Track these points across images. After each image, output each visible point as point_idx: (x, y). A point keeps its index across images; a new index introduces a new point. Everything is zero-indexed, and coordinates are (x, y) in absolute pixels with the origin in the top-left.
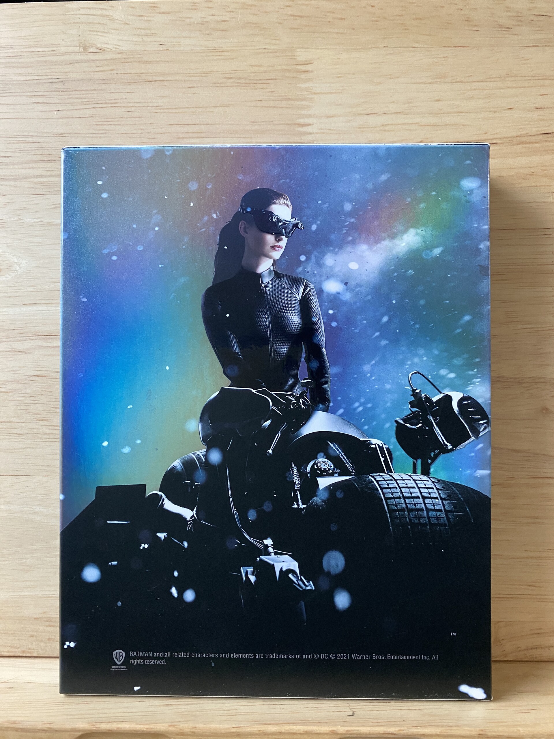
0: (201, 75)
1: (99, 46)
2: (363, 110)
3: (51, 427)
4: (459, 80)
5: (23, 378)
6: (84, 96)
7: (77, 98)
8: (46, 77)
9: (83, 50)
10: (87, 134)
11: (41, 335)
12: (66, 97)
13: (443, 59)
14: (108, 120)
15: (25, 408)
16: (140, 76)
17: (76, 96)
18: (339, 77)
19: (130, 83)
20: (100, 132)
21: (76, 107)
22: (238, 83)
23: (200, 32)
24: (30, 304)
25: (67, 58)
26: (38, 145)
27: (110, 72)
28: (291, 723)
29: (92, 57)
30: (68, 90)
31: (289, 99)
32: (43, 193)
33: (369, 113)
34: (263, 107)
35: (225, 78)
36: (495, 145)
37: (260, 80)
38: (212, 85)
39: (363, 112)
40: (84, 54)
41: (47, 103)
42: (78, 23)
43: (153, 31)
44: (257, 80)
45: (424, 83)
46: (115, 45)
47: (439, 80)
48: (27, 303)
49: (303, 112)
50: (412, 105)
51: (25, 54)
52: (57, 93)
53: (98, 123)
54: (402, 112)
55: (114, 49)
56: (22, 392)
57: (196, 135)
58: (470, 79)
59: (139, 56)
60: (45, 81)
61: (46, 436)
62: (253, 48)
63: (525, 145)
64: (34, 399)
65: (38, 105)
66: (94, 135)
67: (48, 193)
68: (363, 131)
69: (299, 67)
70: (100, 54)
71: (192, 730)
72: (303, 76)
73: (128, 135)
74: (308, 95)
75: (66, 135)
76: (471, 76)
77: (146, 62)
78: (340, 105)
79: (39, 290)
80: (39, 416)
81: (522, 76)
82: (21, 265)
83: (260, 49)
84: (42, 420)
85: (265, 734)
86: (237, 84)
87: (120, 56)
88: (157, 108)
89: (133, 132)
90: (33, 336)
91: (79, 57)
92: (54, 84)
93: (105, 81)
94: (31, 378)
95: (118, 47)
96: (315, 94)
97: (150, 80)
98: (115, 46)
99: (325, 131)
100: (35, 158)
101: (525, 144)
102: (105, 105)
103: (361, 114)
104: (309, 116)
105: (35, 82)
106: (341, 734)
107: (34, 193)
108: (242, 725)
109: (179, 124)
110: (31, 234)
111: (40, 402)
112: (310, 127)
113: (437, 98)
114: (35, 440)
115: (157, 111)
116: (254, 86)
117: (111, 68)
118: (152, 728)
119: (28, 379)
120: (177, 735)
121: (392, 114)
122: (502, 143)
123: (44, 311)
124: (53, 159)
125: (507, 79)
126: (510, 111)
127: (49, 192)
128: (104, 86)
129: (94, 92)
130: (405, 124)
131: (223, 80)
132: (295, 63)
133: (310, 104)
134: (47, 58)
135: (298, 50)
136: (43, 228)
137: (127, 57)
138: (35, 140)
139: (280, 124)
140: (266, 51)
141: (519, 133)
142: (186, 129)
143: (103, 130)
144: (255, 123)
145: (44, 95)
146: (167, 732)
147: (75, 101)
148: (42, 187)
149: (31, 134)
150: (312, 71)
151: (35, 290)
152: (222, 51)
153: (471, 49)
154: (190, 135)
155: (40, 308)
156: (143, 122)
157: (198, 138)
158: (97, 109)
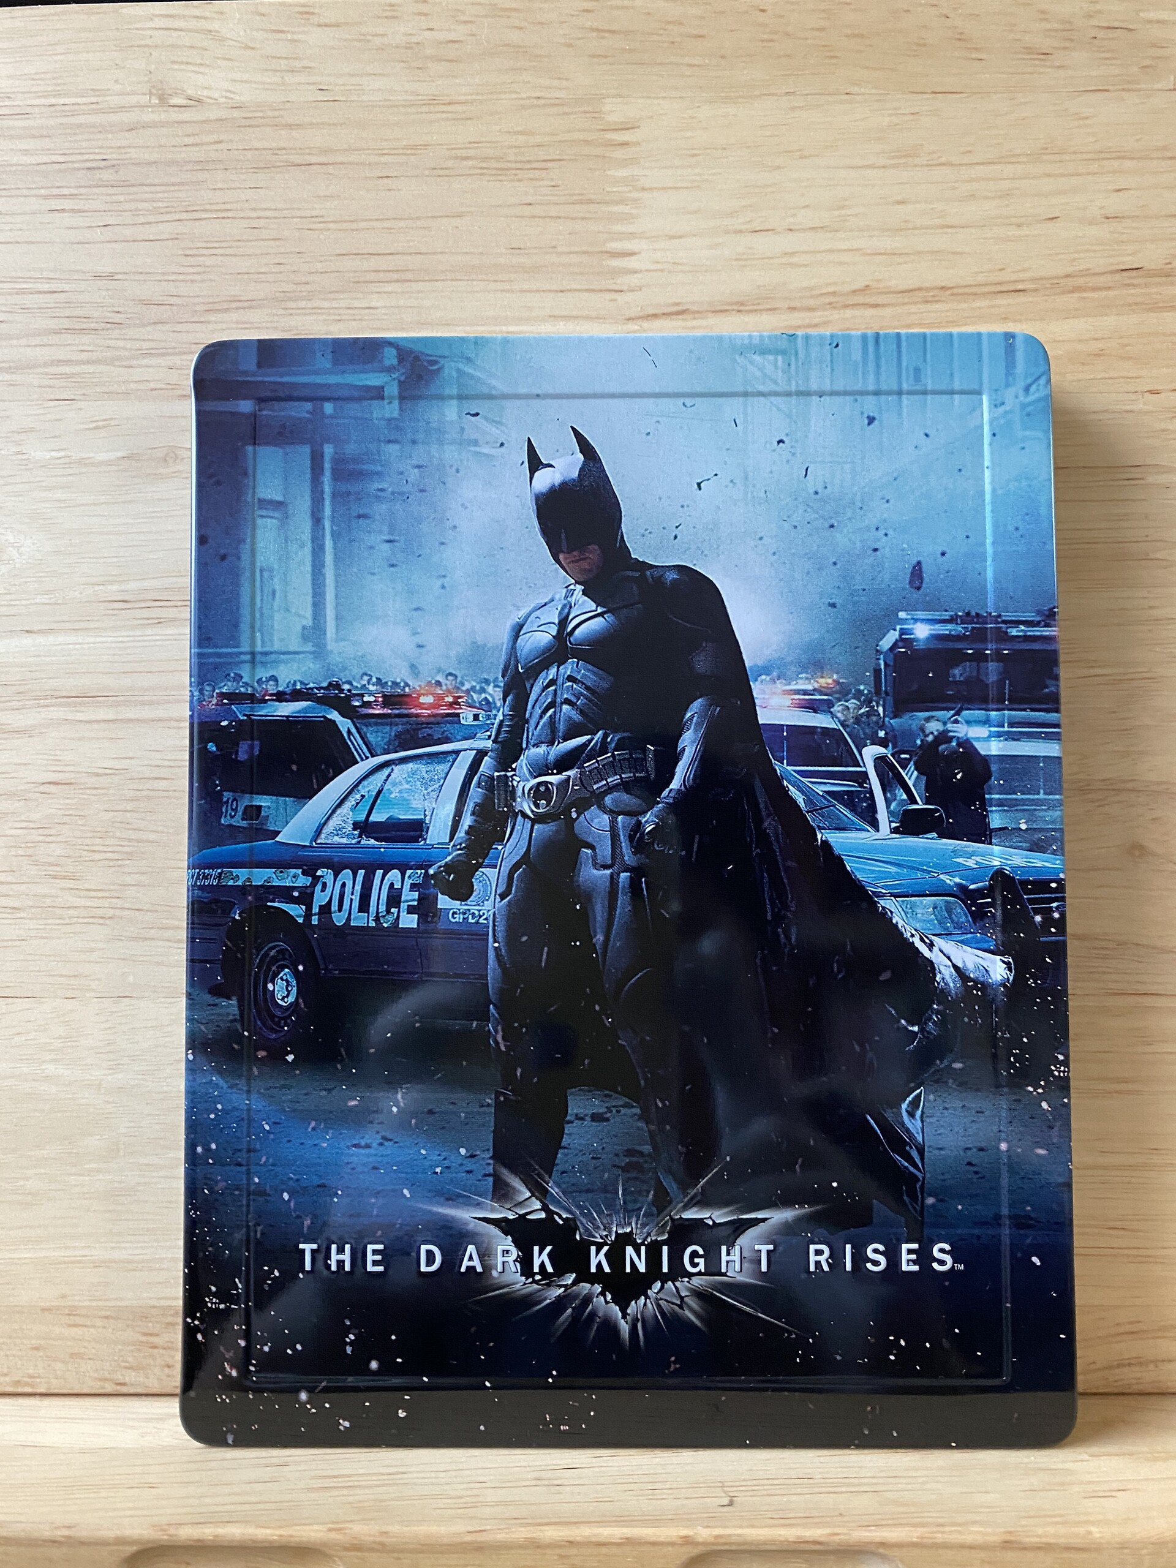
0: (405, 151)
1: (190, 92)
2: (744, 223)
3: (82, 893)
4: (943, 160)
5: (23, 788)
6: (160, 195)
7: (145, 201)
8: (80, 158)
9: (157, 102)
10: (163, 274)
11: (63, 697)
12: (122, 198)
13: (912, 117)
14: (209, 245)
15: (30, 852)
16: (276, 154)
17: (143, 196)
18: (694, 155)
19: (256, 169)
20: (191, 270)
21: (141, 219)
22: (481, 168)
23: (402, 64)
24: (40, 631)
25: (127, 117)
26: (61, 297)
27: (214, 147)
28: (594, 1522)
29: (176, 115)
30: (124, 184)
31: (590, 202)
32: (73, 397)
33: (757, 229)
34: (534, 217)
35: (456, 158)
36: (1021, 293)
37: (529, 162)
38: (427, 172)
39: (743, 227)
40: (160, 109)
41: (80, 211)
42: (147, 46)
43: (306, 63)
44: (521, 162)
45: (872, 167)
46: (226, 91)
47: (903, 161)
48: (35, 629)
49: (618, 228)
50: (849, 212)
51: (36, 110)
52: (103, 190)
53: (188, 252)
54: (826, 227)
55: (223, 100)
56: (23, 818)
57: (395, 276)
58: (967, 159)
59: (276, 113)
60: (76, 165)
61: (71, 912)
62: (514, 96)
63: (1085, 295)
64: (46, 832)
65: (62, 215)
66: (181, 277)
67: (82, 397)
68: (744, 266)
69: (610, 136)
70: (194, 109)
71: (378, 1539)
72: (619, 154)
73: (252, 276)
74: (630, 191)
75: (120, 277)
76: (970, 152)
77: (290, 126)
78: (696, 212)
79: (60, 602)
80: (58, 869)
81: (1075, 153)
82: (22, 549)
83: (529, 98)
84: (65, 878)
85: (539, 1547)
86: (479, 171)
87: (236, 113)
88: (313, 219)
89: (263, 270)
90: (45, 698)
91: (148, 116)
92: (96, 172)
93: (202, 165)
94: (42, 788)
95: (232, 96)
96: (643, 189)
97: (299, 162)
98: (224, 94)
99: (666, 266)
100: (53, 324)
101: (1085, 290)
102: (203, 215)
103: (741, 231)
104: (632, 236)
105: (57, 166)
106: (704, 1544)
107: (52, 397)
108: (488, 1527)
109: (359, 254)
110: (44, 484)
111: (59, 839)
112: (633, 258)
113: (899, 198)
114: (49, 921)
115: (312, 226)
116: (516, 175)
117: (215, 137)
118: (291, 1536)
119: (37, 790)
120: (346, 1549)
121: (804, 230)
122: (1036, 290)
123: (71, 646)
124: (93, 326)
125: (1045, 157)
126: (1050, 224)
127: (84, 394)
128: (201, 176)
129: (181, 188)
130: (831, 251)
131: (450, 163)
132: (602, 127)
133: (633, 211)
134: (82, 119)
135: (607, 100)
136: (70, 471)
137: (250, 115)
138: (53, 286)
139: (570, 253)
140: (543, 102)
141: (1070, 270)
142: (373, 263)
143: (200, 266)
144: (518, 251)
145: (76, 195)
146: (325, 1544)
147: (140, 205)
148: (69, 384)
149: (45, 274)
150: (638, 144)
151: (52, 601)
152: (449, 104)
153: (968, 97)
154: (381, 275)
155: (61, 639)
156: (283, 250)
157: (397, 281)
158: (185, 222)
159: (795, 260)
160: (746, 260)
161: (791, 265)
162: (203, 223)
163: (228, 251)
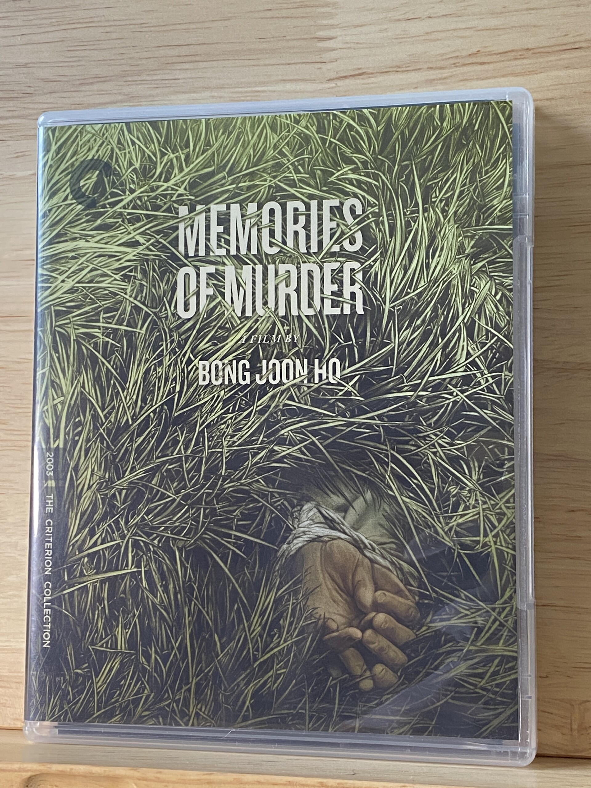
2: (401, 15)
6: (54, 15)
7: (45, 19)
10: (56, 62)
12: (32, 18)
14: (82, 44)
17: (44, 16)
20: (71, 59)
21: (43, 30)
31: (307, 6)
32: (4, 139)
33: (409, 18)
34: (273, 18)
36: (578, 50)
39: (401, 17)
41: (8, 27)
49: (324, 22)
52: (22, 13)
53: (69, 49)
54: (453, 14)
57: (189, 59)
66: (65, 64)
67: (10, 139)
68: (401, 43)
73: (106, 62)
75: (30, 65)
78: (372, 9)
88: (142, 25)
89: (113, 58)
99: (352, 45)
102: (78, 26)
103: (399, 20)
104: (332, 26)
109: (168, 46)
112: (332, 41)
115: (141, 30)
121: (439, 17)
122: (589, 47)
124: (15, 95)
127: (11, 137)
129: (66, 10)
133: (333, 11)
139: (294, 40)
142: (176, 51)
144: (263, 40)
145: (6, 17)
154: (182, 58)
156: (124, 45)
157: (191, 62)
158: (69, 31)
159: (433, 36)
160: (402, 38)
161: (430, 40)
162: (78, 30)
163: (92, 47)
